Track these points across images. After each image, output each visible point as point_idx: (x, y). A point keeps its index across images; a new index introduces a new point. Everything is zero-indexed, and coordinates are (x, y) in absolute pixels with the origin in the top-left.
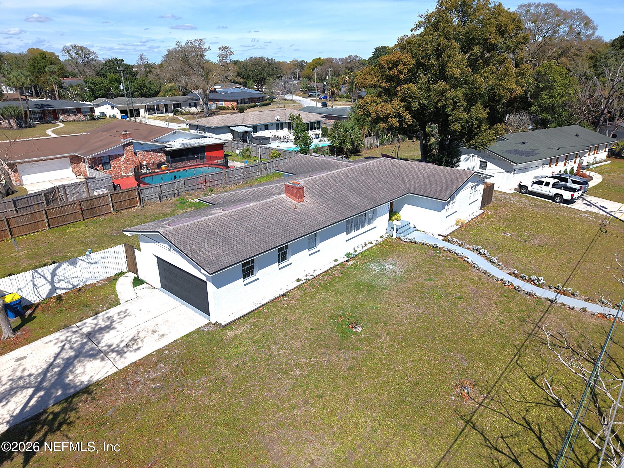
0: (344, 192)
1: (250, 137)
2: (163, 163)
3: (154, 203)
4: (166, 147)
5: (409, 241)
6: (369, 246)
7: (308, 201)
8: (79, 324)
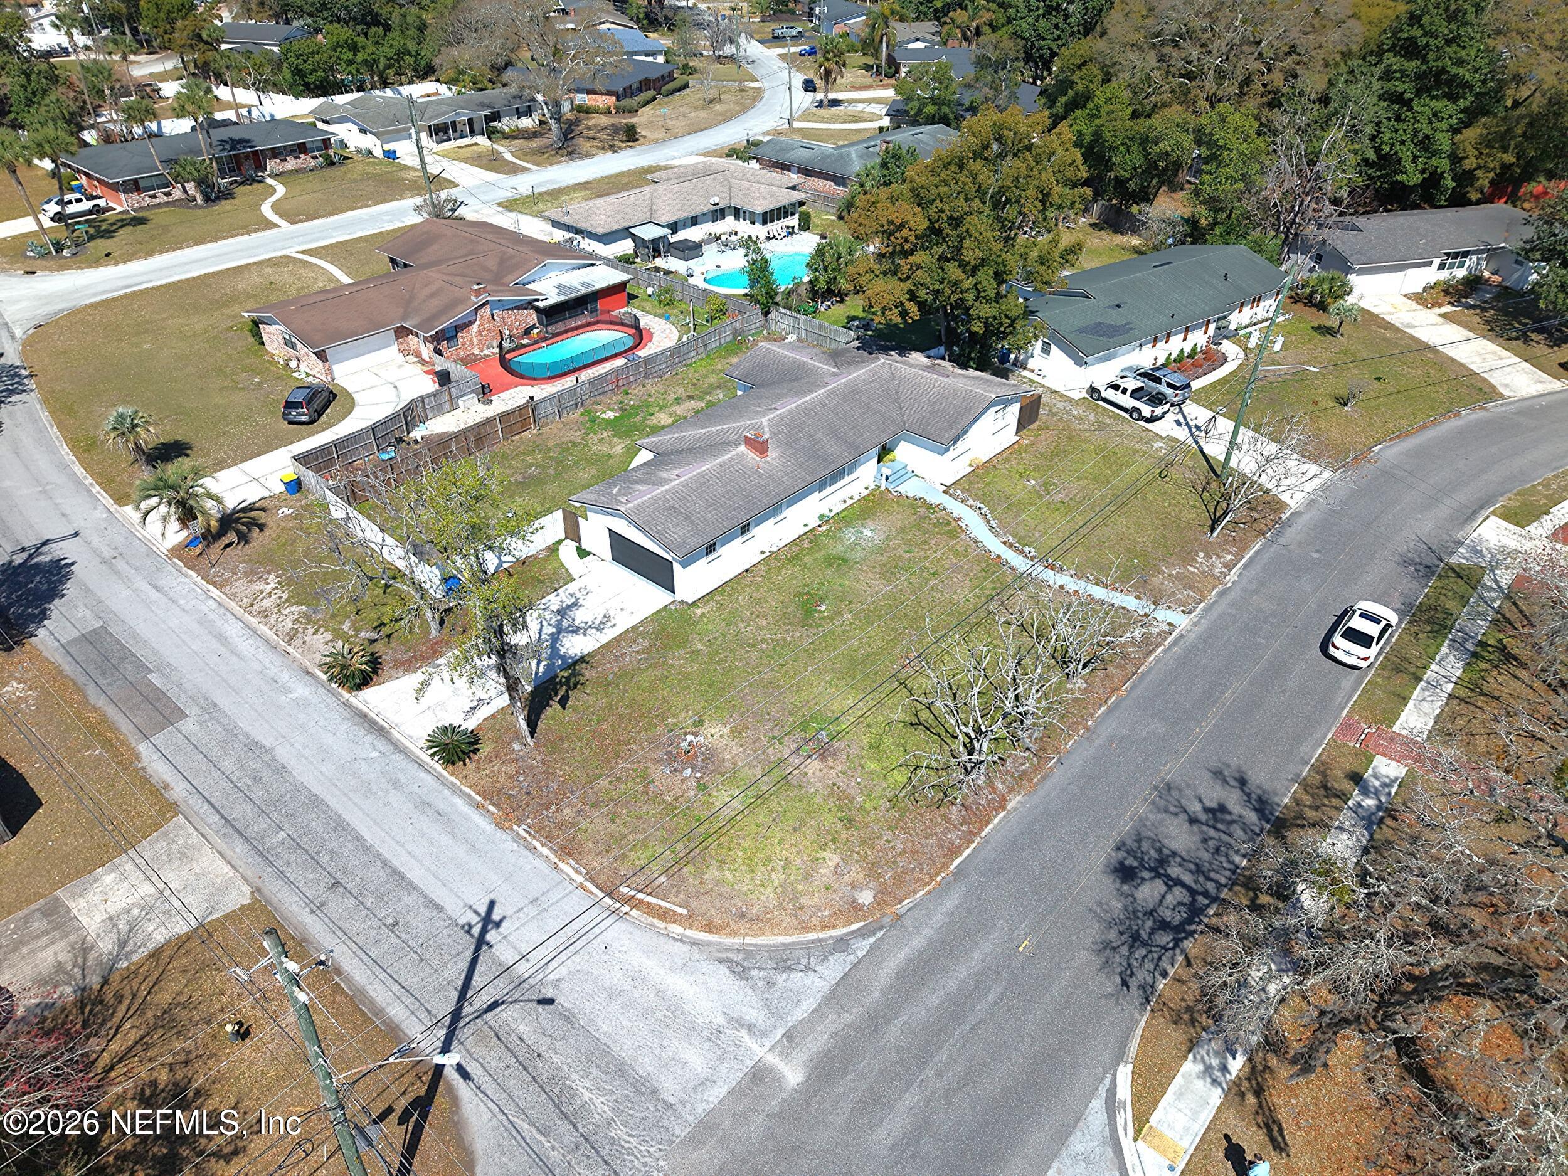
0: (819, 435)
1: (666, 244)
2: (533, 327)
3: (552, 422)
4: (538, 300)
6: (850, 502)
7: (772, 455)
8: (544, 601)
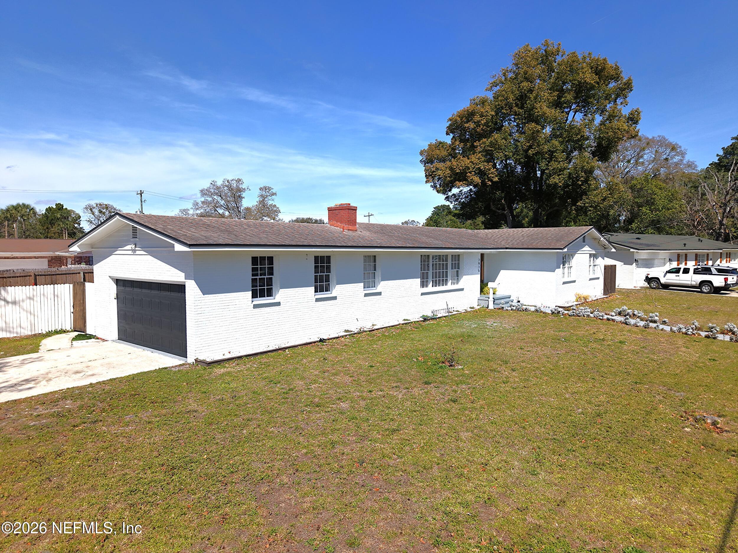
5: (514, 308)
6: (456, 313)
7: (361, 232)
